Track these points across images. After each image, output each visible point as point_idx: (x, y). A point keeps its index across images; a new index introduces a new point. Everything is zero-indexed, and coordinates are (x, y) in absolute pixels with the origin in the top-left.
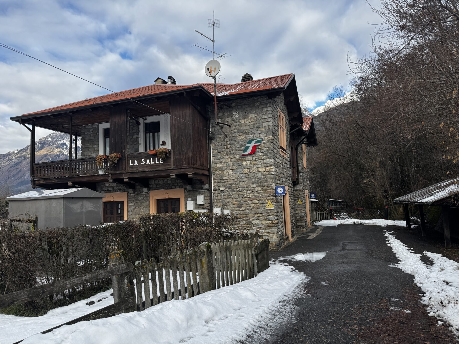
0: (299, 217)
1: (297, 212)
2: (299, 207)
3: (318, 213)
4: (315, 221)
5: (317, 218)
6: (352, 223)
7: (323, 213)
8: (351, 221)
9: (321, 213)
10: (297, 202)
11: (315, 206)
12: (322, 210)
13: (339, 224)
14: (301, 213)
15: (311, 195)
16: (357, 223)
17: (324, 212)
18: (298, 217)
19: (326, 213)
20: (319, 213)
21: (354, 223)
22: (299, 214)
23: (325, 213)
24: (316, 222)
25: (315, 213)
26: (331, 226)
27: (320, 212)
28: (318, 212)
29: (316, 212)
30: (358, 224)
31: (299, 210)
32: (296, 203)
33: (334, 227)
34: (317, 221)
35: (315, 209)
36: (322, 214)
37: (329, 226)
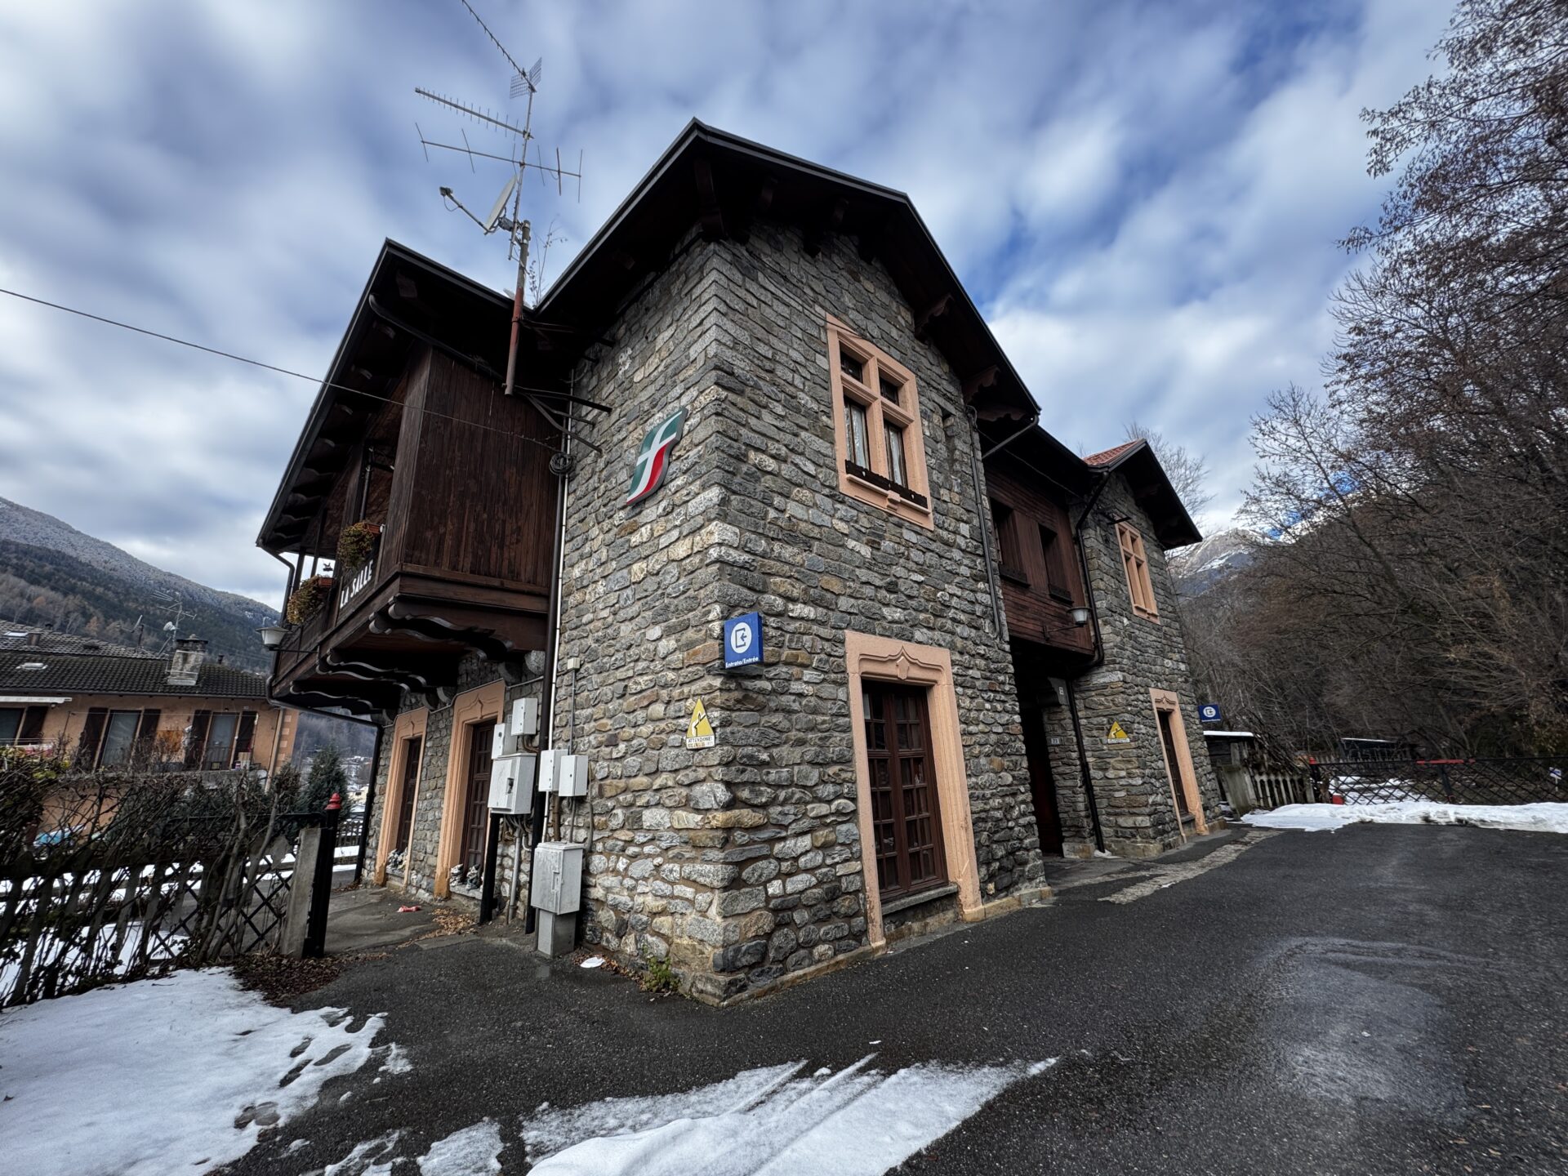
0: (1123, 794)
1: (1111, 774)
2: (1117, 755)
3: (1258, 778)
4: (1254, 808)
5: (1258, 798)
6: (1419, 821)
7: (1280, 779)
8: (1411, 810)
9: (1273, 778)
10: (1108, 734)
11: (1246, 756)
12: (1274, 770)
13: (1351, 821)
14: (1130, 775)
15: (1200, 710)
16: (1442, 821)
17: (1283, 774)
18: (1117, 794)
19: (1296, 778)
20: (1264, 778)
21: (1426, 819)
22: (1123, 782)
23: (1292, 781)
24: (1258, 811)
25: (1247, 778)
26: (1308, 829)
27: (1268, 774)
28: (1261, 774)
29: (1252, 777)
30: (1449, 825)
31: (1119, 766)
32: (1104, 739)
33: (1322, 837)
34: (1260, 807)
35: (1246, 766)
36: (1277, 782)
37: (1302, 831)
